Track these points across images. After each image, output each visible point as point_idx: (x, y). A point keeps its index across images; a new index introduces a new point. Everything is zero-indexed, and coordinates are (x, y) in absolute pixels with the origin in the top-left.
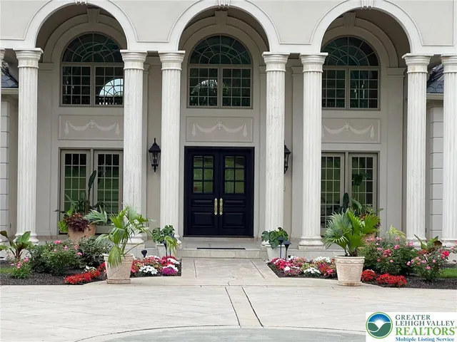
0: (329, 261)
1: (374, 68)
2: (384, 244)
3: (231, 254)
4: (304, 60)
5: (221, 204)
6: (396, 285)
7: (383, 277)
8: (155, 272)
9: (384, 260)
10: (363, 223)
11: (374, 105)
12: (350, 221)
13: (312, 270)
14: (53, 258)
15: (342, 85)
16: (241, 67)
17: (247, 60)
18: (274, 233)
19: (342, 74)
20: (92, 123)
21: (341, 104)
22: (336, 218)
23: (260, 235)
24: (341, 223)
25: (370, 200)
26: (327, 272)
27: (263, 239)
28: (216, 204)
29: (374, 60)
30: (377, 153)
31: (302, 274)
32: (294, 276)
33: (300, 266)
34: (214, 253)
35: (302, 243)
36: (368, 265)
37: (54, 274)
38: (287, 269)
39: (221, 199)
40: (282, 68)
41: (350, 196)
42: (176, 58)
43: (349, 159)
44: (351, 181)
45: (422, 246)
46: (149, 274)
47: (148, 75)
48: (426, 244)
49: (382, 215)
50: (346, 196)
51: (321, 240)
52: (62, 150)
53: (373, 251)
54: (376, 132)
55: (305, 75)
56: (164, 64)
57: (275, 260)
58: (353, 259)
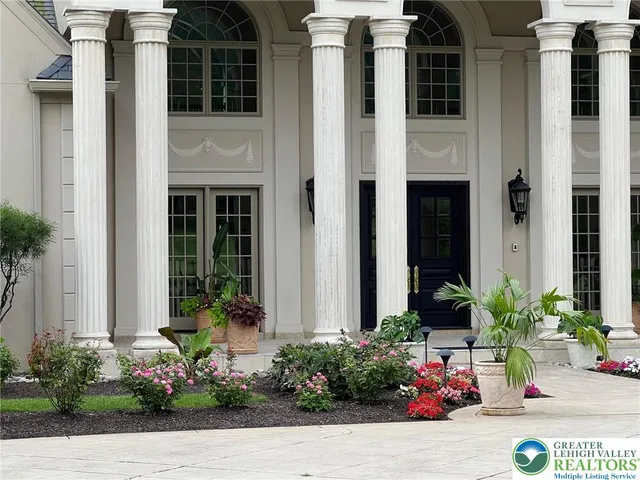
5: (416, 275)
20: (208, 143)
39: (416, 268)
47: (299, 61)
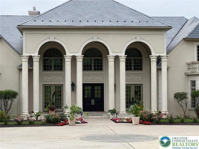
0: (129, 118)
1: (141, 58)
2: (145, 113)
3: (99, 117)
4: (120, 57)
6: (148, 124)
7: (145, 122)
8: (81, 122)
9: (145, 117)
10: (139, 107)
11: (141, 69)
12: (136, 107)
13: (125, 121)
14: (53, 119)
15: (131, 63)
16: (99, 58)
17: (101, 56)
18: (112, 110)
19: (131, 60)
21: (131, 69)
22: (132, 106)
23: (108, 111)
24: (133, 107)
25: (140, 99)
26: (129, 121)
27: (109, 112)
28: (92, 101)
29: (141, 56)
30: (142, 84)
31: (122, 122)
32: (120, 123)
33: (121, 120)
34: (94, 117)
35: (120, 113)
36: (141, 119)
37: (53, 123)
38: (118, 121)
40: (113, 60)
41: (134, 98)
42: (81, 57)
43: (133, 87)
44: (134, 93)
45: (156, 113)
46: (79, 123)
48: (157, 113)
49: (144, 104)
50: (133, 98)
51: (126, 112)
52: (43, 85)
53: (142, 115)
54: (142, 78)
55: (120, 62)
56: (77, 59)
57: (113, 118)
58: (137, 118)
